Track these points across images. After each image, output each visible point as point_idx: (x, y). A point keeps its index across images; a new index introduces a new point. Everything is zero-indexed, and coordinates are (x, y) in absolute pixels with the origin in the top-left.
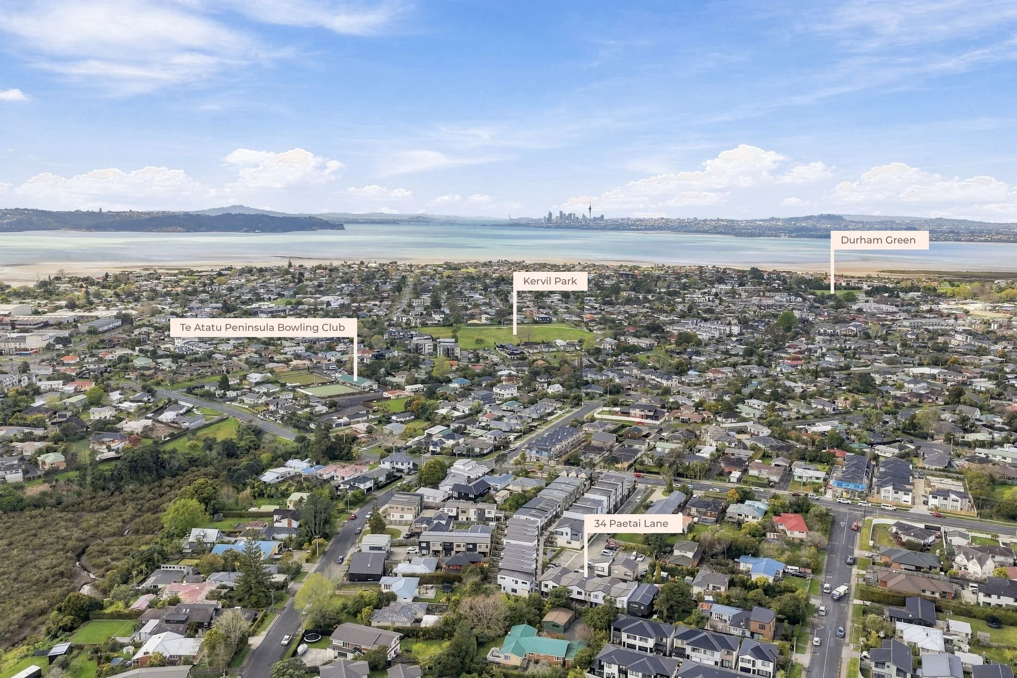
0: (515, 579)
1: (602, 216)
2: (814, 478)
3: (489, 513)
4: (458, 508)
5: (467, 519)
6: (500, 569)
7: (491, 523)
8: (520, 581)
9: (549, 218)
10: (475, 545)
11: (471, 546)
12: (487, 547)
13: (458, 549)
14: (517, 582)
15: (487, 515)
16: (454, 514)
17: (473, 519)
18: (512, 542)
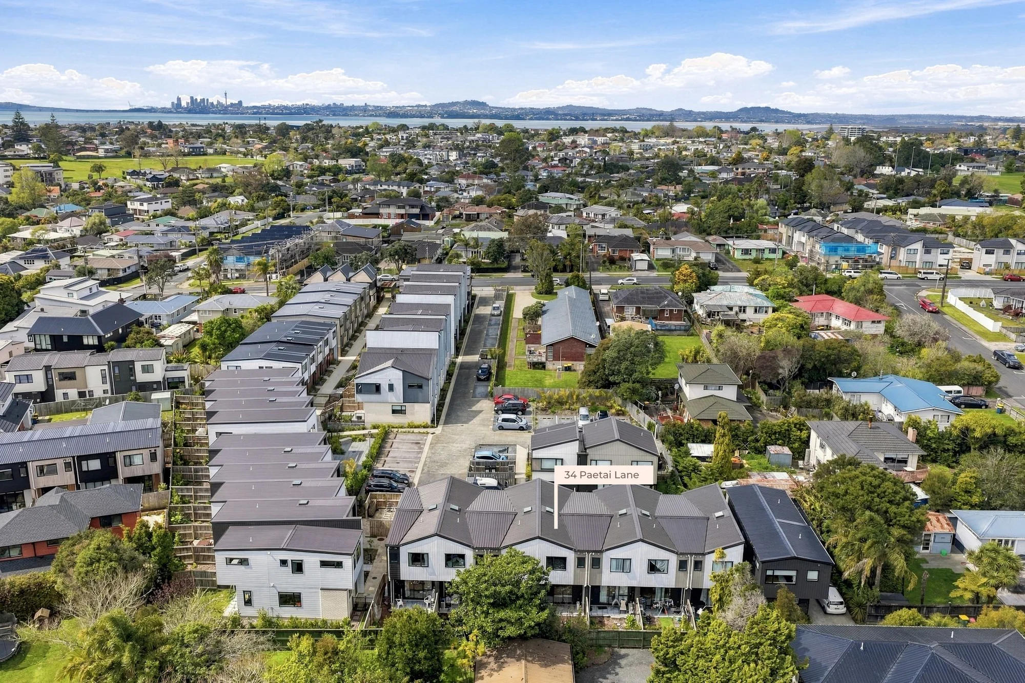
0: (289, 556)
1: (240, 102)
2: (767, 251)
3: (147, 369)
4: (48, 369)
5: (81, 394)
6: (220, 529)
7: (155, 396)
8: (311, 561)
9: (179, 105)
10: (108, 458)
11: (95, 465)
12: (153, 457)
13: (44, 481)
14: (298, 567)
15: (141, 377)
16: (38, 384)
17: (98, 393)
18: (236, 429)
